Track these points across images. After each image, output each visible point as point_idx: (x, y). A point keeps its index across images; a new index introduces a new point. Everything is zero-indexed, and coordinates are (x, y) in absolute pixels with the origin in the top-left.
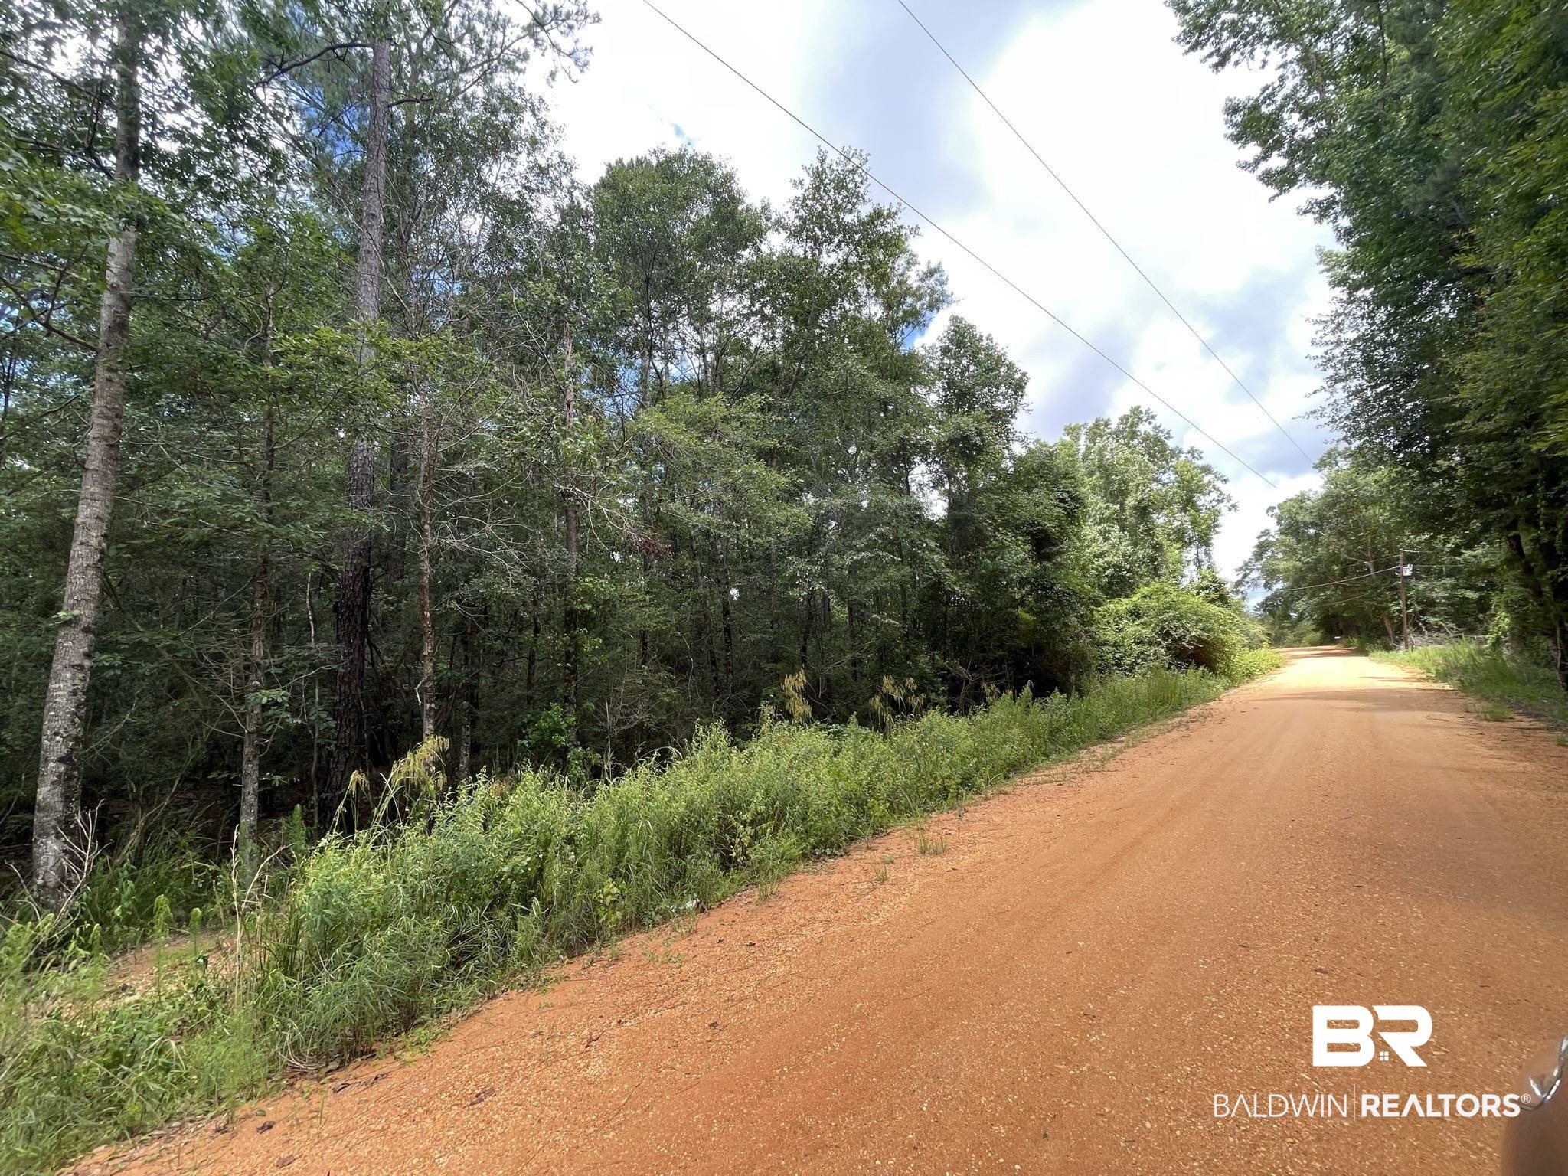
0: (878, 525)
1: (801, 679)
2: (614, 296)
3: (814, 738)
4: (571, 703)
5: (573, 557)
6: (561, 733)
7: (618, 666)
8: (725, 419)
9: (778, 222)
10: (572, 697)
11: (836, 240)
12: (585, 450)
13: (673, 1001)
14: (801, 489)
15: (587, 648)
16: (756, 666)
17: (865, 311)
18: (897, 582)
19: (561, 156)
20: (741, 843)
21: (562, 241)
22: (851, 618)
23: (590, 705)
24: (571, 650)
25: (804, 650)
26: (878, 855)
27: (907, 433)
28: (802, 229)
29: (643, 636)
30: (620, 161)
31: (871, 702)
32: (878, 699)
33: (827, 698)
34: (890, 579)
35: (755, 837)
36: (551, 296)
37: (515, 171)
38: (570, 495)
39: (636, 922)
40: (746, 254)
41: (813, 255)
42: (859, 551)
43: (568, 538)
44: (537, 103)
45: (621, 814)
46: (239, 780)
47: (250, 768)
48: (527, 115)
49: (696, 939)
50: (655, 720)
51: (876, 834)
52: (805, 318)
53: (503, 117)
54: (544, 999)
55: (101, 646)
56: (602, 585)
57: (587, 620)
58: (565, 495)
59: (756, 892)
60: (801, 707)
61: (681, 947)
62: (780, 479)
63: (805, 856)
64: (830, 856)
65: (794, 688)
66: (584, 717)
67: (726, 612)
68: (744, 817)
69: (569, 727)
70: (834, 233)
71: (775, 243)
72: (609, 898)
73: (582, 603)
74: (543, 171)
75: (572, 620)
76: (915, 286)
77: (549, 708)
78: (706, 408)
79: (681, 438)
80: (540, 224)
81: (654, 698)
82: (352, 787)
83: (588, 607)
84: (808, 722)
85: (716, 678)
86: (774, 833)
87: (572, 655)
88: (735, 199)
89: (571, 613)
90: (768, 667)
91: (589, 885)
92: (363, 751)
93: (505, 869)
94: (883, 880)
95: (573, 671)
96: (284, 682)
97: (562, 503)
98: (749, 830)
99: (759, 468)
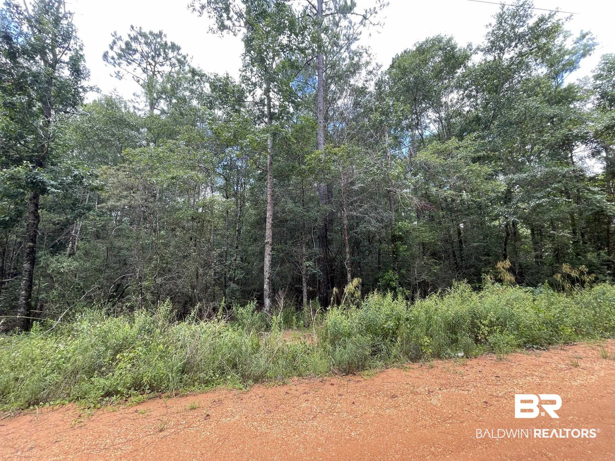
0: (553, 184)
1: (507, 263)
2: (403, 110)
3: (518, 292)
4: (396, 270)
5: (393, 214)
6: (393, 281)
7: (413, 257)
8: (457, 148)
9: (478, 49)
10: (396, 268)
11: (513, 44)
12: (398, 174)
13: (463, 388)
14: (496, 173)
15: (401, 249)
16: (477, 259)
17: (534, 73)
18: (568, 213)
19: (377, 64)
20: (483, 334)
21: (380, 95)
22: (533, 234)
23: (403, 271)
24: (395, 250)
25: (505, 250)
26: (570, 353)
27: (570, 130)
28: (492, 47)
29: (423, 244)
30: (397, 54)
31: (555, 276)
32: (559, 275)
33: (521, 274)
34: (562, 212)
35: (490, 333)
36: (379, 118)
37: (361, 77)
38: (391, 191)
39: (437, 355)
40: (460, 71)
41: (499, 57)
42: (539, 199)
43: (391, 207)
44: (367, 49)
45: (427, 312)
46: (302, 288)
47: (305, 284)
48: (364, 55)
49: (467, 368)
50: (431, 279)
51: (566, 343)
52: (496, 89)
53: (356, 59)
54: (408, 373)
55: (273, 249)
56: (404, 224)
57: (400, 238)
58: (389, 192)
59: (495, 357)
60: (509, 277)
61: (461, 369)
62: (487, 169)
63: (519, 346)
64: (537, 349)
65: (503, 267)
66: (402, 276)
67: (459, 233)
68: (484, 322)
69: (396, 279)
70: (511, 41)
71: (477, 60)
72: (426, 343)
73: (398, 232)
74: (371, 72)
75: (395, 238)
76: (570, 48)
77: (388, 272)
78: (447, 145)
79: (435, 161)
80: (370, 92)
81: (430, 270)
82: (334, 292)
83: (401, 233)
84: (514, 285)
85: (456, 263)
86: (501, 332)
87: (395, 252)
88: (453, 48)
89: (394, 236)
90: (484, 258)
91: (417, 337)
92: (328, 283)
93: (385, 326)
94: (576, 366)
95: (396, 258)
96: (311, 259)
97: (388, 195)
98: (487, 328)
99: (476, 166)
